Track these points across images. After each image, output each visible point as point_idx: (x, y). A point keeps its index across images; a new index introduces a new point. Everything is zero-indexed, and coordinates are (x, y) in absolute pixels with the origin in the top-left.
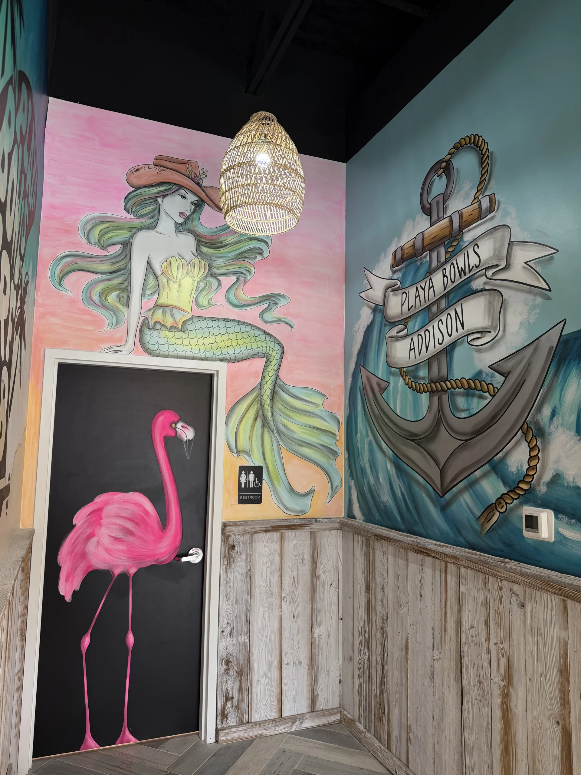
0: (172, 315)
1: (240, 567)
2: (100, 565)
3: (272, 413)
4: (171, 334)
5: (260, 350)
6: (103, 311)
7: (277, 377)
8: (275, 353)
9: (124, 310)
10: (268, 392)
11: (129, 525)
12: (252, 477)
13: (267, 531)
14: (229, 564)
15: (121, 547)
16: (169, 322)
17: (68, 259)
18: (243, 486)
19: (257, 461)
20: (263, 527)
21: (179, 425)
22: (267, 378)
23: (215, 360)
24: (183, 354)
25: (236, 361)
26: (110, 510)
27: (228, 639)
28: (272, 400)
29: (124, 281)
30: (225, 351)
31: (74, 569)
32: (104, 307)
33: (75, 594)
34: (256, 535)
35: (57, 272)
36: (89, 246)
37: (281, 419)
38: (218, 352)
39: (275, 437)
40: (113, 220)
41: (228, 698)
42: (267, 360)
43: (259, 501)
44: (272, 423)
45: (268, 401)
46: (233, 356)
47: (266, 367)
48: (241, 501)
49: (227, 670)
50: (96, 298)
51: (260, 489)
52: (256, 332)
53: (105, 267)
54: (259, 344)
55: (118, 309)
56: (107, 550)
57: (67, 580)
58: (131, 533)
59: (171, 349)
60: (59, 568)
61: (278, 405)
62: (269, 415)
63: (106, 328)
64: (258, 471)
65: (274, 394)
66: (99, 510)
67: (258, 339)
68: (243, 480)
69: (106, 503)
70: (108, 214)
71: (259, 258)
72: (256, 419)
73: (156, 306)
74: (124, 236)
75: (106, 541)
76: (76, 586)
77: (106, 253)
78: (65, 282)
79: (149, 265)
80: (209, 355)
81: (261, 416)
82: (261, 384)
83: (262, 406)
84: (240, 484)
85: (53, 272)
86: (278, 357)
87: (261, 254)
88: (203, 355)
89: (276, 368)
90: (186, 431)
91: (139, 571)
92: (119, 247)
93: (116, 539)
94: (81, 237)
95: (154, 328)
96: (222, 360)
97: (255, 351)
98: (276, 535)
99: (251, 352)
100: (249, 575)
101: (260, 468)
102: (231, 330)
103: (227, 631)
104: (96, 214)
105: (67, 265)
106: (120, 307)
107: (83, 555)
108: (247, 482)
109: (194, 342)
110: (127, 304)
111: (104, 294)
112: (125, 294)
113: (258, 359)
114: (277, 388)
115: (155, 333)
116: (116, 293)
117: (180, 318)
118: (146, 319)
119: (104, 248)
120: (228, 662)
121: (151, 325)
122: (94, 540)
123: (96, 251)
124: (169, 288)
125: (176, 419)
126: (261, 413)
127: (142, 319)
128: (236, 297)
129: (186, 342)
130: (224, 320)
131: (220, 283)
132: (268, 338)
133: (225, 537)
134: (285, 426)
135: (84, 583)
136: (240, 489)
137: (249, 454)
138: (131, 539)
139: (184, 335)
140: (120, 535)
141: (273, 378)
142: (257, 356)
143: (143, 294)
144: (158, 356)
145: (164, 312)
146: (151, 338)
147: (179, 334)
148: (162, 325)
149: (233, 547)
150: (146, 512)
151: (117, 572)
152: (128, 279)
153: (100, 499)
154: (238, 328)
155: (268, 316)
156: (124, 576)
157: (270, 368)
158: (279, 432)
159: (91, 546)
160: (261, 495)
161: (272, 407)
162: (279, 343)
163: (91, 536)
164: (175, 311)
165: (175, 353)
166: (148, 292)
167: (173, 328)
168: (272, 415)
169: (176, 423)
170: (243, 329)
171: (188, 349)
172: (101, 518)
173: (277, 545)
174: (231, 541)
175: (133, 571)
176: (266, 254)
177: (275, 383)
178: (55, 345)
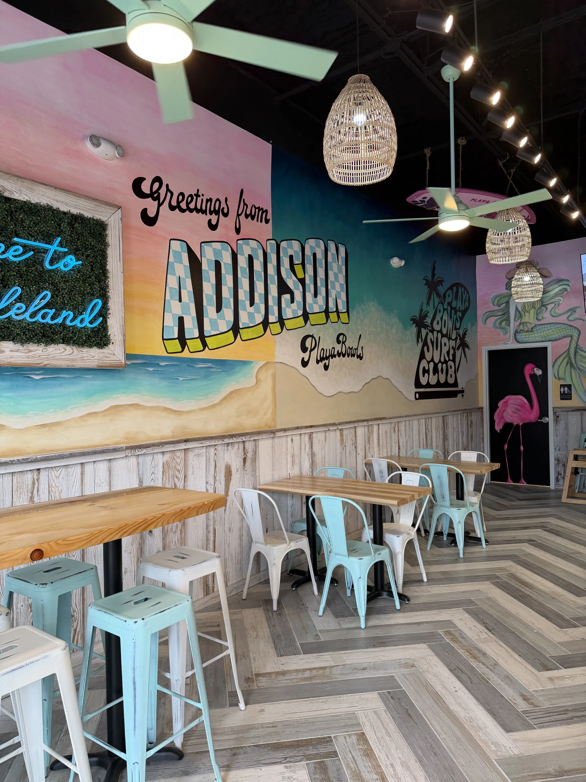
0: (527, 326)
1: (562, 425)
2: (509, 421)
3: (575, 361)
4: (526, 334)
5: (568, 334)
6: (501, 330)
7: (577, 345)
8: (576, 335)
9: (508, 328)
10: (573, 352)
11: (519, 408)
12: (566, 389)
13: (573, 411)
14: (557, 423)
15: (516, 415)
16: (526, 329)
17: (487, 313)
18: (562, 393)
19: (568, 382)
20: (571, 409)
21: (535, 369)
22: (572, 346)
23: (547, 341)
24: (533, 341)
25: (556, 340)
26: (510, 402)
27: (558, 451)
28: (575, 355)
29: (507, 317)
30: (550, 337)
31: (500, 422)
32: (501, 328)
33: (501, 430)
34: (569, 413)
35: (484, 319)
36: (494, 307)
37: (580, 364)
38: (548, 338)
39: (578, 372)
40: (501, 295)
41: (559, 474)
42: (572, 338)
43: (571, 399)
44: (575, 365)
45: (573, 356)
46: (554, 339)
47: (571, 341)
48: (561, 399)
49: (558, 464)
50: (498, 325)
51: (571, 394)
52: (565, 326)
53: (500, 313)
54: (567, 331)
55: (506, 328)
56: (511, 416)
57: (498, 425)
58: (519, 410)
59: (527, 339)
60: (495, 421)
61: (578, 357)
62: (574, 362)
63: (502, 336)
64: (569, 386)
65: (576, 352)
66: (507, 402)
67: (566, 329)
68: (562, 390)
69: (509, 399)
70: (500, 292)
71: (565, 292)
72: (567, 364)
73: (520, 324)
74: (506, 299)
75: (511, 413)
76: (501, 428)
77: (500, 308)
78: (488, 321)
79: (517, 308)
80: (543, 339)
81: (570, 363)
82: (569, 349)
83: (570, 358)
84: (561, 392)
85: (483, 319)
86: (577, 335)
87: (566, 291)
88: (541, 340)
89: (576, 341)
90: (538, 371)
91: (524, 424)
92: (505, 304)
93: (514, 412)
94: (491, 304)
95: (520, 333)
96: (550, 341)
97: (565, 335)
98: (579, 413)
99: (563, 335)
100: (567, 427)
101: (571, 385)
102: (553, 328)
103: (558, 448)
104: (495, 294)
105: (487, 315)
106: (506, 326)
107: (502, 417)
108: (564, 391)
109: (536, 335)
110: (509, 325)
111: (500, 323)
112: (508, 322)
113: (567, 338)
114: (577, 350)
115: (520, 334)
116: (505, 322)
117: (530, 327)
118: (517, 329)
119: (499, 306)
120: (558, 460)
121: (519, 332)
122: (506, 412)
123: (497, 308)
124: (525, 315)
125: (534, 367)
126: (569, 361)
127: (515, 330)
128: (555, 313)
129: (533, 336)
130: (549, 324)
131: (547, 308)
132: (571, 328)
133: (555, 413)
134: (582, 366)
135: (503, 427)
136: (561, 394)
137: (564, 380)
138: (520, 412)
139: (532, 333)
140: (515, 411)
141: (575, 345)
142: (567, 336)
143: (515, 320)
144: (522, 343)
145: (523, 326)
146: (519, 337)
147: (530, 333)
148: (523, 331)
149: (558, 417)
150: (524, 403)
151: (515, 424)
152: (509, 316)
153: (507, 397)
154: (556, 326)
155: (571, 318)
156: (518, 426)
157: (573, 341)
158: (579, 369)
159: (505, 414)
160: (571, 397)
161: (575, 359)
162: (578, 329)
163: (504, 411)
164: (528, 324)
165: (529, 341)
166: (517, 319)
167: (527, 331)
168: (576, 362)
169: (534, 368)
170: (559, 326)
171: (534, 338)
172: (508, 404)
173: (579, 418)
174: (557, 414)
175: (521, 424)
176: (569, 290)
177: (576, 348)
178: (486, 345)
